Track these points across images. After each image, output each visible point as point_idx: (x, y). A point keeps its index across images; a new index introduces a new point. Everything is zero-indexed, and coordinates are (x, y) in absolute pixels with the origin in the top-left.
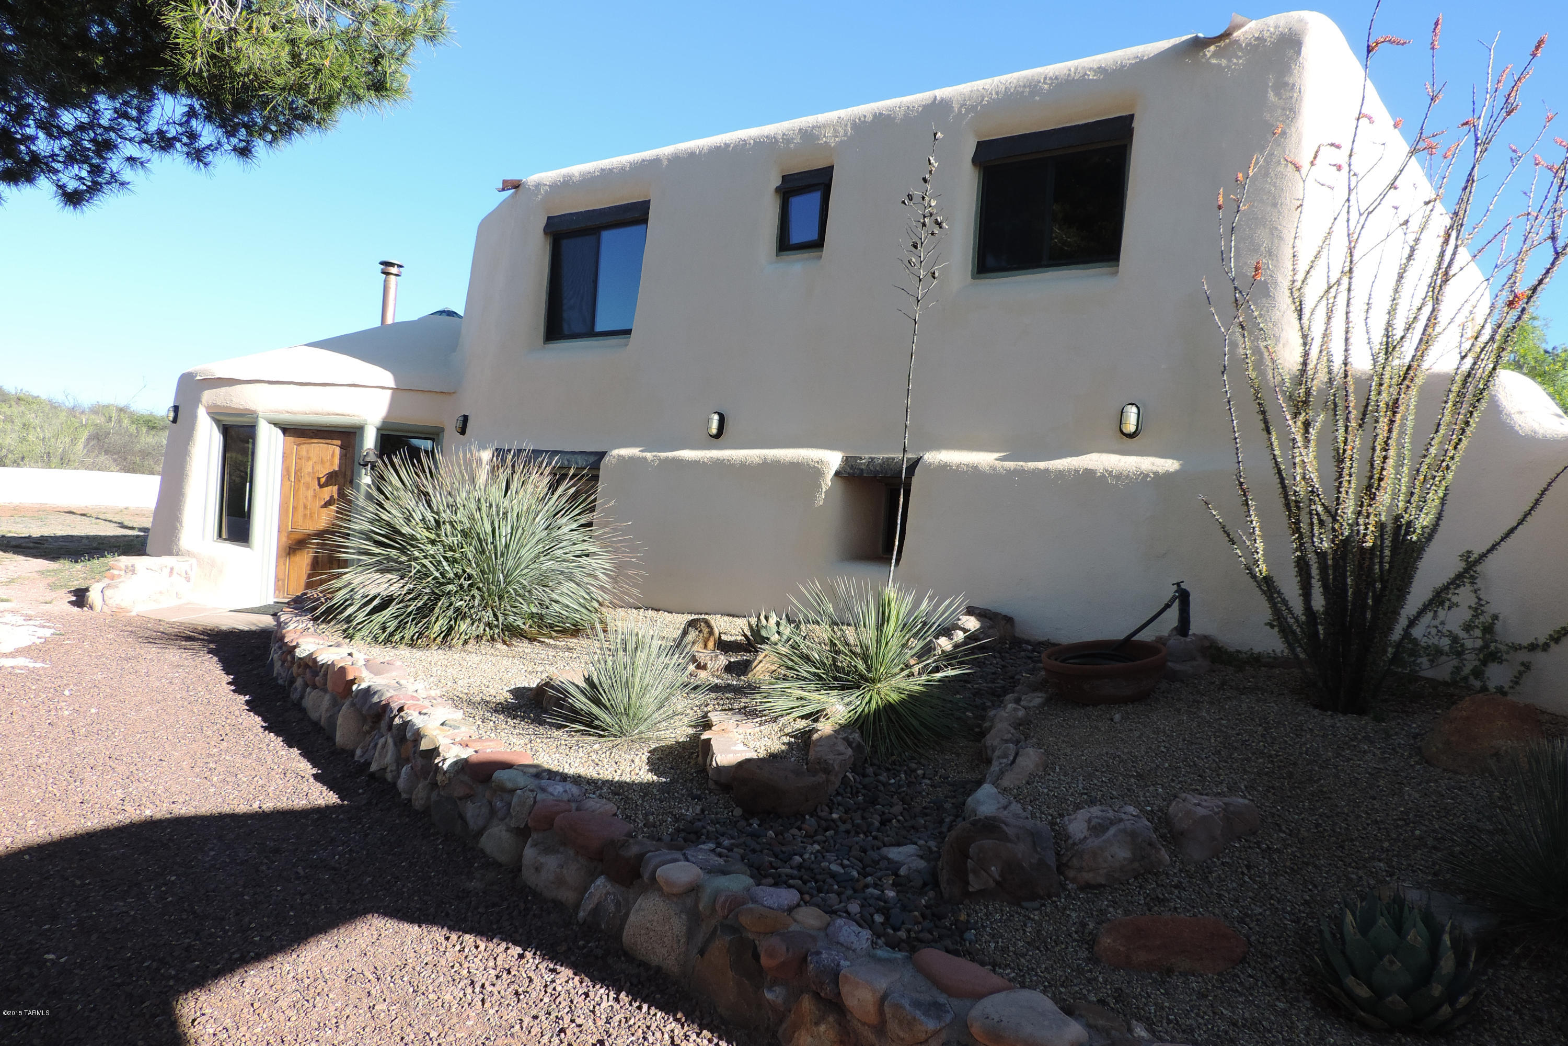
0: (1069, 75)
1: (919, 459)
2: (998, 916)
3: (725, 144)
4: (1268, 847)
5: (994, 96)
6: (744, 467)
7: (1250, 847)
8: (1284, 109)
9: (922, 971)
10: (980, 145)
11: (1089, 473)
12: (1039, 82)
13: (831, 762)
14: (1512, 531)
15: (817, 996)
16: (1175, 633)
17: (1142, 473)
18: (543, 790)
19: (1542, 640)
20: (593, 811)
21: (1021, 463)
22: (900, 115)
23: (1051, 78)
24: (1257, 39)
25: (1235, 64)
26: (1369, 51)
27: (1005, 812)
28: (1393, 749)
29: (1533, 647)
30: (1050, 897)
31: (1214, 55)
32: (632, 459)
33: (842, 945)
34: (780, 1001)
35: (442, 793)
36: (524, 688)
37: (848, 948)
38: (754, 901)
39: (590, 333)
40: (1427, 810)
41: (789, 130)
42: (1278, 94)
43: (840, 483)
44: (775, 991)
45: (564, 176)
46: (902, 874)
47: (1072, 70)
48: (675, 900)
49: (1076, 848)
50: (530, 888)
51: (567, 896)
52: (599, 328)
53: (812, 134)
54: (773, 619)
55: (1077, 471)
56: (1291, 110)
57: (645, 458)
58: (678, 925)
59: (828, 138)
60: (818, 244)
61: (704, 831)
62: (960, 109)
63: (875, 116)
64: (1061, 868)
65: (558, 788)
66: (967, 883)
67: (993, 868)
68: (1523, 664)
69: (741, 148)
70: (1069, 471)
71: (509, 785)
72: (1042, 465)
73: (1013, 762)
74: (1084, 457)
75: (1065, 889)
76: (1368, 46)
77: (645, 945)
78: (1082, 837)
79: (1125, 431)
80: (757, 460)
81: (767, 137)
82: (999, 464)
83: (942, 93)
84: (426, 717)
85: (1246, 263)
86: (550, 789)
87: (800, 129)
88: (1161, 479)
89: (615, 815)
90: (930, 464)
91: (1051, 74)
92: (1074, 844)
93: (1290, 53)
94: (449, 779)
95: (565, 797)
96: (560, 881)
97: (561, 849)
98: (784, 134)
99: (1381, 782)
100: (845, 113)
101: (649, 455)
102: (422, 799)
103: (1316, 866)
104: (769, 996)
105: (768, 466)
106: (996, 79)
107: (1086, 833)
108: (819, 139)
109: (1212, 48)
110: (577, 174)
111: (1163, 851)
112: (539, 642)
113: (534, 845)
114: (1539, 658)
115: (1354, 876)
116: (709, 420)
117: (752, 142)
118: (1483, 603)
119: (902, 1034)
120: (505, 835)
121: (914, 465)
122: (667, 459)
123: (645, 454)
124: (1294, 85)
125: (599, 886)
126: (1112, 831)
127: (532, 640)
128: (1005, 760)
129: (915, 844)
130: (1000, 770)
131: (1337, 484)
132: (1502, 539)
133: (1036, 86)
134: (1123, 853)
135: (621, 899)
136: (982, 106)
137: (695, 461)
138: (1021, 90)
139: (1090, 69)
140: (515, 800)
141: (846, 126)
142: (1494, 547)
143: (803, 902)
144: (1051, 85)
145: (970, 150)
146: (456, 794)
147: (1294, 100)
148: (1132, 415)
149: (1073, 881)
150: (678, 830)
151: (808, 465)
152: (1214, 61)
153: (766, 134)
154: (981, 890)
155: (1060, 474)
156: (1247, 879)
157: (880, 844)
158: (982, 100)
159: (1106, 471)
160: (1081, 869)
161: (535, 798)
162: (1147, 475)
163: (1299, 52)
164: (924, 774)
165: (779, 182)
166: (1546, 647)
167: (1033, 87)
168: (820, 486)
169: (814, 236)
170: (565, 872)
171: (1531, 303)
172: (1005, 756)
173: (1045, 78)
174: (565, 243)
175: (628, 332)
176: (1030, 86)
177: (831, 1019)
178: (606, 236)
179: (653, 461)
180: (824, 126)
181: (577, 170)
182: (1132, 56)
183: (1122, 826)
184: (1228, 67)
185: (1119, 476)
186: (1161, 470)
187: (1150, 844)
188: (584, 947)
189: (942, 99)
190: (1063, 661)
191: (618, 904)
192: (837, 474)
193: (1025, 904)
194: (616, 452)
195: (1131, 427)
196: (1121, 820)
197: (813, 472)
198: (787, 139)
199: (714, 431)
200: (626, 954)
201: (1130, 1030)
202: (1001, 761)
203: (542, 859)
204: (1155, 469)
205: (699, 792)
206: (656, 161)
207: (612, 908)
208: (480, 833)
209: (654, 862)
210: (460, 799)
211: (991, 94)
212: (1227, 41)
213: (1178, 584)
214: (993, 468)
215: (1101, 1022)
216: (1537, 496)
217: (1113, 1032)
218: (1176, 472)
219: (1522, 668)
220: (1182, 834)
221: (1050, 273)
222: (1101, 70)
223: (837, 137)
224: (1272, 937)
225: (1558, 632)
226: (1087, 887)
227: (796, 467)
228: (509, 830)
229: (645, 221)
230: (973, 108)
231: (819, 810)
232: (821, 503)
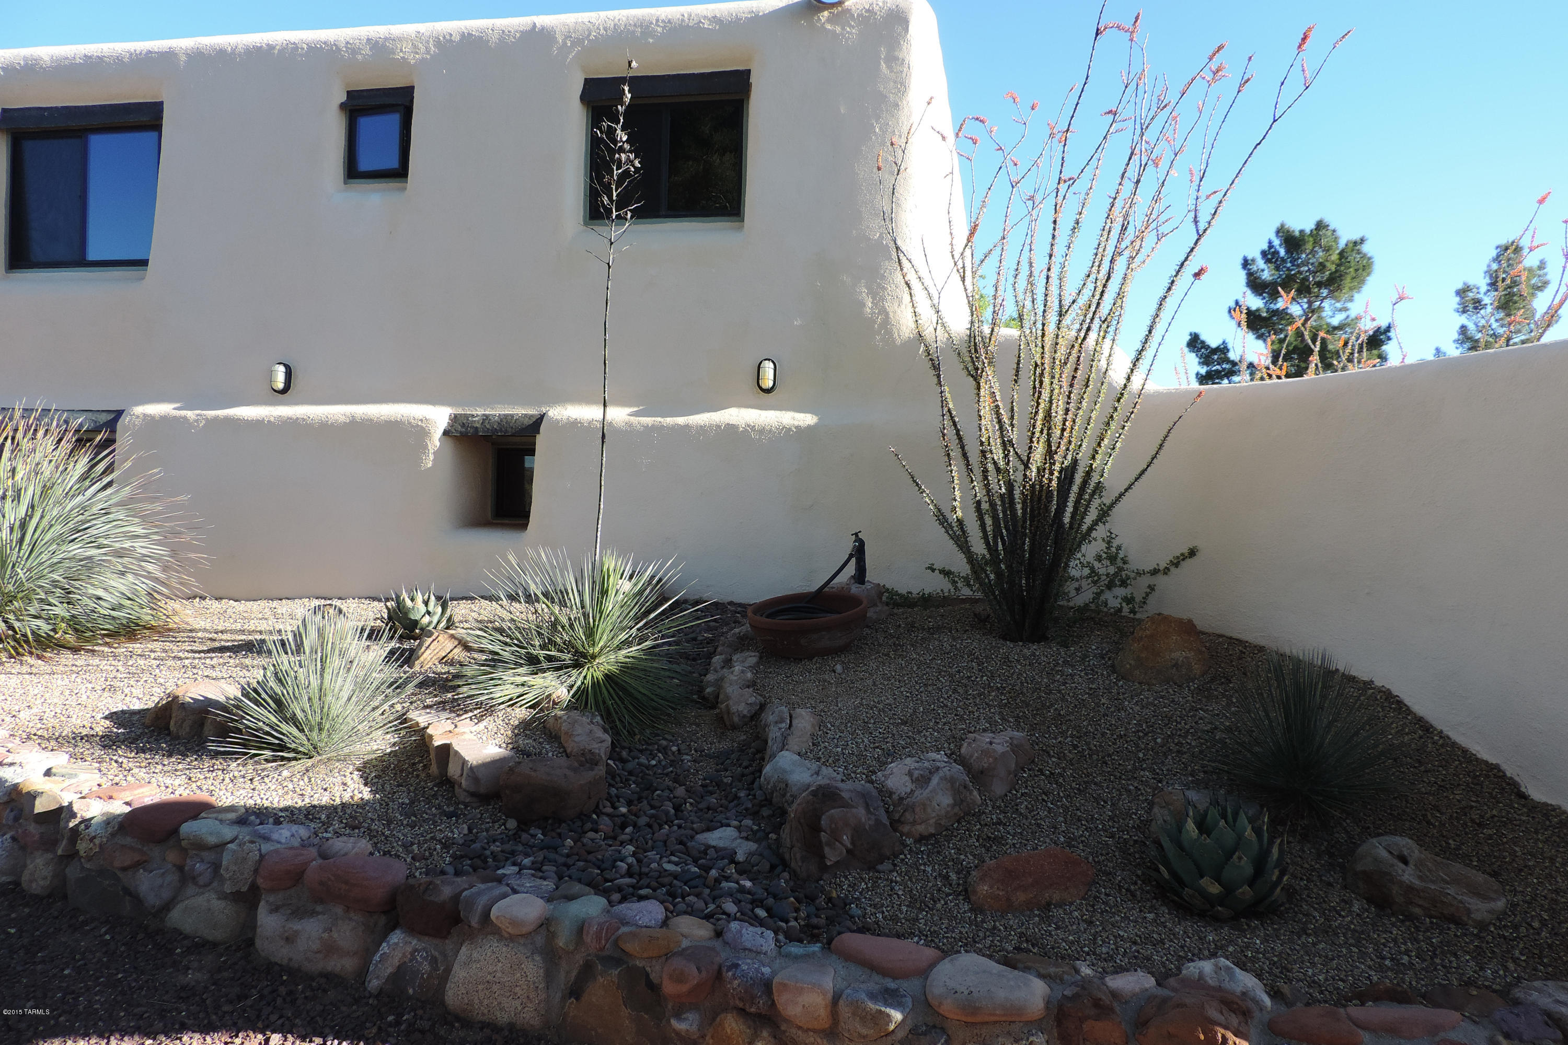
0: (683, 20)
1: (542, 417)
2: (863, 885)
3: (268, 45)
4: (1051, 773)
5: (602, 31)
6: (325, 428)
7: (1036, 776)
8: (895, 82)
9: (850, 957)
10: (588, 82)
11: (731, 428)
12: (651, 23)
13: (597, 751)
14: (1143, 472)
15: (742, 1012)
16: (853, 581)
17: (784, 427)
18: (266, 839)
19: (1163, 565)
20: (346, 854)
21: (659, 419)
22: (494, 38)
23: (663, 21)
24: (868, 11)
25: (848, 32)
26: (1097, 34)
27: (820, 778)
28: (1092, 670)
29: (1155, 572)
30: (896, 857)
31: (829, 20)
32: (165, 419)
33: (750, 950)
34: (694, 1028)
35: (88, 866)
36: (123, 712)
37: (758, 953)
38: (624, 922)
39: (80, 261)
40: (1153, 720)
41: (354, 39)
42: (889, 67)
43: (449, 443)
44: (685, 1019)
45: (25, 59)
46: (741, 860)
47: (686, 15)
48: (522, 941)
49: (905, 802)
50: (280, 965)
51: (345, 965)
52: (92, 256)
53: (384, 46)
54: (419, 598)
55: (718, 426)
56: (901, 84)
57: (185, 418)
58: (533, 969)
59: (405, 52)
60: (400, 173)
61: (488, 853)
62: (565, 43)
63: (463, 35)
64: (895, 824)
65: (284, 834)
66: (823, 857)
67: (845, 837)
68: (1149, 586)
69: (290, 52)
70: (711, 426)
71: (212, 840)
72: (681, 420)
73: (791, 725)
74: (723, 411)
75: (906, 846)
76: (1098, 29)
77: (486, 1002)
78: (909, 790)
79: (764, 387)
80: (342, 419)
81: (325, 43)
82: (634, 420)
83: (544, 20)
84: (16, 767)
85: (868, 227)
86: (275, 836)
87: (368, 40)
88: (801, 433)
89: (371, 854)
90: (557, 421)
91: (663, 17)
92: (901, 799)
93: (899, 29)
94: (101, 846)
95: (296, 843)
96: (330, 949)
97: (319, 908)
98: (348, 43)
99: (1103, 701)
100: (425, 28)
101: (190, 414)
102: (45, 878)
103: (1095, 784)
104: (680, 1026)
105: (354, 426)
106: (603, 14)
107: (910, 786)
108: (394, 53)
109: (826, 13)
110: (46, 58)
111: (975, 793)
112: (88, 651)
113: (275, 909)
114: (1160, 580)
115: (1131, 787)
116: (271, 374)
117: (305, 46)
118: (1113, 536)
119: (864, 1031)
120: (218, 905)
121: (537, 423)
122: (216, 419)
123: (183, 413)
124: (903, 60)
125: (396, 944)
126: (935, 780)
127: (75, 650)
128: (783, 725)
129: (728, 825)
130: (782, 734)
131: (1029, 434)
132: (1136, 479)
133: (647, 27)
134: (945, 800)
135: (437, 954)
136: (589, 41)
137: (258, 421)
138: (632, 28)
139: (705, 17)
140: (226, 859)
141: (428, 42)
142: (1129, 487)
143: (671, 913)
144: (664, 28)
145: (577, 88)
146: (117, 864)
147: (904, 75)
148: (768, 370)
149: (908, 835)
150: (455, 857)
151: (410, 423)
152: (828, 27)
153: (323, 39)
154: (838, 862)
155: (702, 429)
156: (1049, 804)
157: (690, 832)
158: (590, 34)
159: (749, 426)
160: (914, 823)
161: (260, 850)
162: (790, 429)
163: (906, 30)
164: (679, 750)
165: (343, 98)
166: (1166, 571)
167: (645, 27)
168: (426, 447)
169: (393, 163)
170: (335, 935)
171: (1179, 276)
172: (782, 720)
173: (657, 20)
174: (28, 146)
175: (143, 263)
176: (641, 26)
177: (765, 1034)
178: (97, 142)
179: (197, 421)
180: (400, 39)
181: (46, 52)
182: (746, 10)
183: (941, 773)
184: (842, 34)
185: (762, 431)
186: (801, 424)
187: (965, 787)
188: (397, 1023)
189: (543, 28)
190: (767, 617)
191: (434, 961)
192: (446, 433)
193: (880, 867)
194: (139, 410)
195: (768, 383)
196: (938, 769)
197: (419, 432)
198: (352, 49)
199: (280, 385)
200: (457, 1018)
201: (1077, 971)
202: (780, 726)
203: (296, 926)
204: (796, 423)
205: (452, 809)
206: (169, 56)
207: (426, 967)
208: (167, 907)
209: (482, 901)
210: (124, 869)
211: (598, 28)
212: (840, 9)
213: (856, 534)
214: (629, 424)
215: (1052, 970)
216: (1160, 442)
217: (1066, 977)
218: (816, 425)
219: (1148, 590)
220: (982, 772)
221: (669, 224)
222: (715, 19)
223: (417, 53)
224: (1102, 855)
225: (1178, 557)
226: (922, 839)
227: (394, 426)
228: (223, 896)
229: (156, 127)
230: (578, 42)
231: (601, 807)
232: (430, 465)
